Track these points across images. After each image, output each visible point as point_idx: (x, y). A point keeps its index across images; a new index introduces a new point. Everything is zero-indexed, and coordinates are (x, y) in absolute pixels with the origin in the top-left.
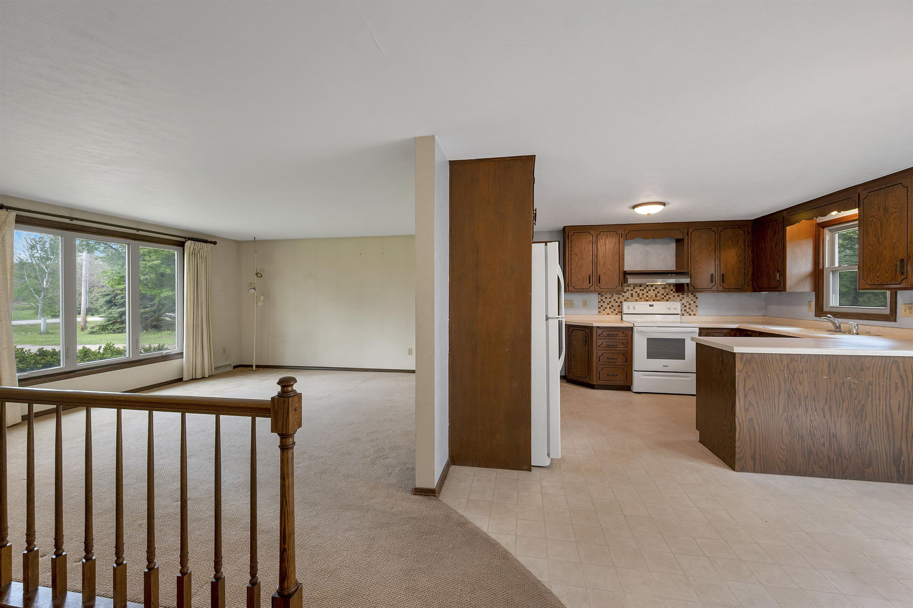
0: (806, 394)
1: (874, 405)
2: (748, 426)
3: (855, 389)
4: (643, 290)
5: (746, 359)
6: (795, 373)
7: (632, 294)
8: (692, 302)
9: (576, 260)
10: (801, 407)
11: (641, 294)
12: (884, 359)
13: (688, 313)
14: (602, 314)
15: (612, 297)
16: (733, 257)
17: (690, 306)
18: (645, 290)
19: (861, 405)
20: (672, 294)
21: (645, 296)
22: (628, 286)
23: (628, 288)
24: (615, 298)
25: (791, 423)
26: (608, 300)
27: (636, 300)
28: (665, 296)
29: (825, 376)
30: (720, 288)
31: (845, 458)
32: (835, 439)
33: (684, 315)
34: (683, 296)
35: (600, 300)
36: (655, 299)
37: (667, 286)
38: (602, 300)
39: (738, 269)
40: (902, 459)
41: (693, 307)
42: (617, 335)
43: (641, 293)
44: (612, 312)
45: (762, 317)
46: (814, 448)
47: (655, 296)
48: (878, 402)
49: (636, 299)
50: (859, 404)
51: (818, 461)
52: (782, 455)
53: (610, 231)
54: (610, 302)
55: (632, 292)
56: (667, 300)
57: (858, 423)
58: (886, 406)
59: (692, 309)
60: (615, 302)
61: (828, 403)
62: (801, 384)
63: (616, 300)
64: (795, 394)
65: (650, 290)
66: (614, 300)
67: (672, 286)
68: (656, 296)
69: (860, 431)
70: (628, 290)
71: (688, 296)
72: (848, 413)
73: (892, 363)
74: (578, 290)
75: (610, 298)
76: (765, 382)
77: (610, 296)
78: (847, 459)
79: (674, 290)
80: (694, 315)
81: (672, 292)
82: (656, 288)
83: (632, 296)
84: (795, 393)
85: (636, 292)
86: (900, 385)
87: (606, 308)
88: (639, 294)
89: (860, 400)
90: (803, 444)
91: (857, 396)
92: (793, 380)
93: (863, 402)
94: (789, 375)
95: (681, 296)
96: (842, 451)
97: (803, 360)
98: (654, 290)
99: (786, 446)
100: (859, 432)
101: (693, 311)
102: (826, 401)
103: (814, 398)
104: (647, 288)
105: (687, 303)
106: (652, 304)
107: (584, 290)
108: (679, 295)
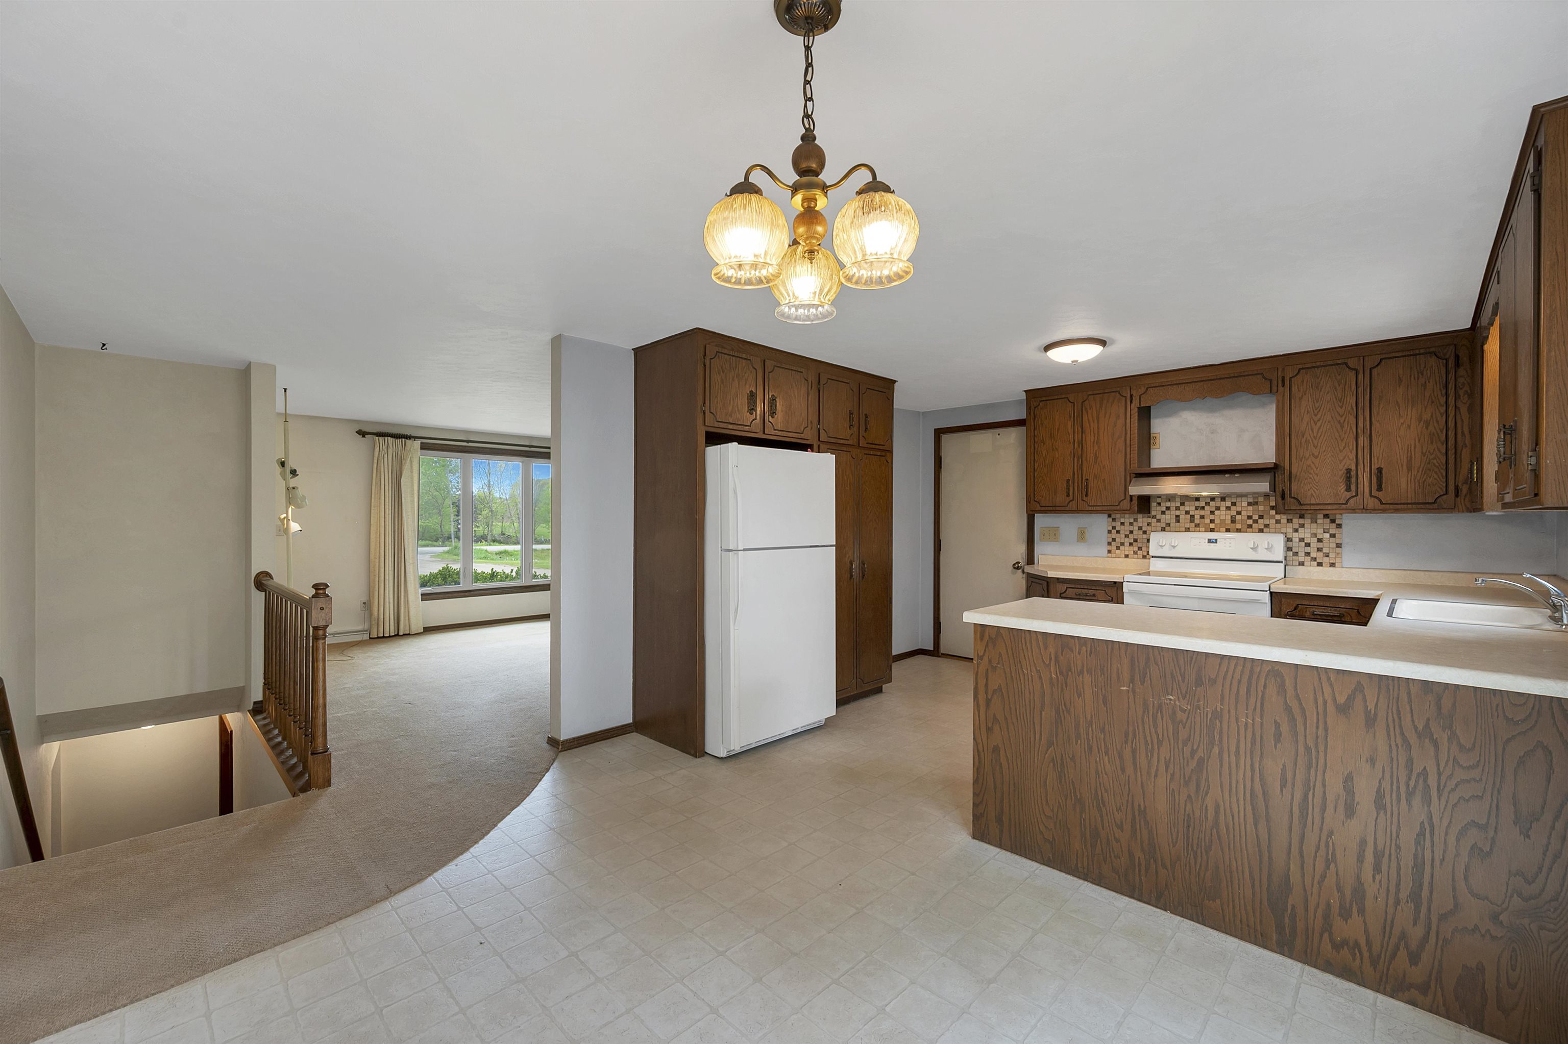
0: (1089, 718)
1: (1226, 766)
2: (992, 760)
3: (1184, 721)
4: (1203, 508)
5: (989, 636)
6: (1070, 673)
7: (1178, 516)
8: (1327, 535)
9: (1043, 453)
10: (1079, 741)
11: (1197, 517)
12: (1248, 665)
13: (1315, 559)
14: (1114, 555)
15: (1134, 523)
16: (1409, 427)
17: (1320, 545)
18: (1207, 508)
19: (1196, 758)
20: (1273, 517)
21: (1208, 521)
22: (1169, 501)
23: (1168, 504)
24: (1140, 525)
25: (1061, 769)
26: (1127, 528)
27: (1187, 530)
28: (1256, 521)
29: (1124, 686)
30: (1371, 503)
31: (1164, 866)
32: (1142, 820)
33: (1302, 565)
34: (1301, 521)
35: (1110, 528)
36: (1232, 526)
37: (1261, 499)
38: (1114, 528)
39: (1423, 454)
40: (1290, 902)
41: (1329, 544)
42: (1094, 595)
43: (1197, 514)
44: (1135, 553)
46: (1103, 827)
47: (1230, 522)
48: (1233, 759)
49: (1188, 526)
50: (1192, 757)
51: (1110, 857)
52: (1046, 827)
53: (1107, 391)
54: (1131, 532)
55: (1178, 513)
56: (1261, 531)
57: (1189, 796)
58: (1253, 770)
59: (1325, 551)
60: (1141, 532)
61: (1130, 743)
62: (1079, 695)
63: (1144, 529)
64: (1069, 714)
65: (1218, 508)
66: (1140, 528)
67: (1272, 498)
68: (1233, 521)
69: (1194, 815)
70: (1168, 508)
71: (1314, 521)
72: (1171, 771)
73: (1267, 675)
74: (1046, 508)
75: (1131, 524)
76: (1019, 683)
77: (1132, 520)
78: (1166, 869)
79: (1278, 508)
80: (1332, 565)
81: (1273, 513)
82: (1234, 504)
83: (1178, 521)
84: (1069, 712)
85: (1187, 513)
86: (1285, 728)
87: (1123, 544)
88: (1193, 517)
89: (1195, 748)
90: (1084, 816)
91: (1189, 739)
92: (1066, 687)
93: (1200, 753)
94: (1059, 675)
95: (1295, 521)
96: (1157, 849)
97: (1084, 648)
98: (1228, 508)
99: (1053, 811)
100: (1192, 815)
101: (1328, 556)
102: (1126, 737)
103: (1104, 728)
104: (1212, 503)
105: (1311, 537)
106: (1216, 538)
107: (1058, 508)
108: (1291, 520)
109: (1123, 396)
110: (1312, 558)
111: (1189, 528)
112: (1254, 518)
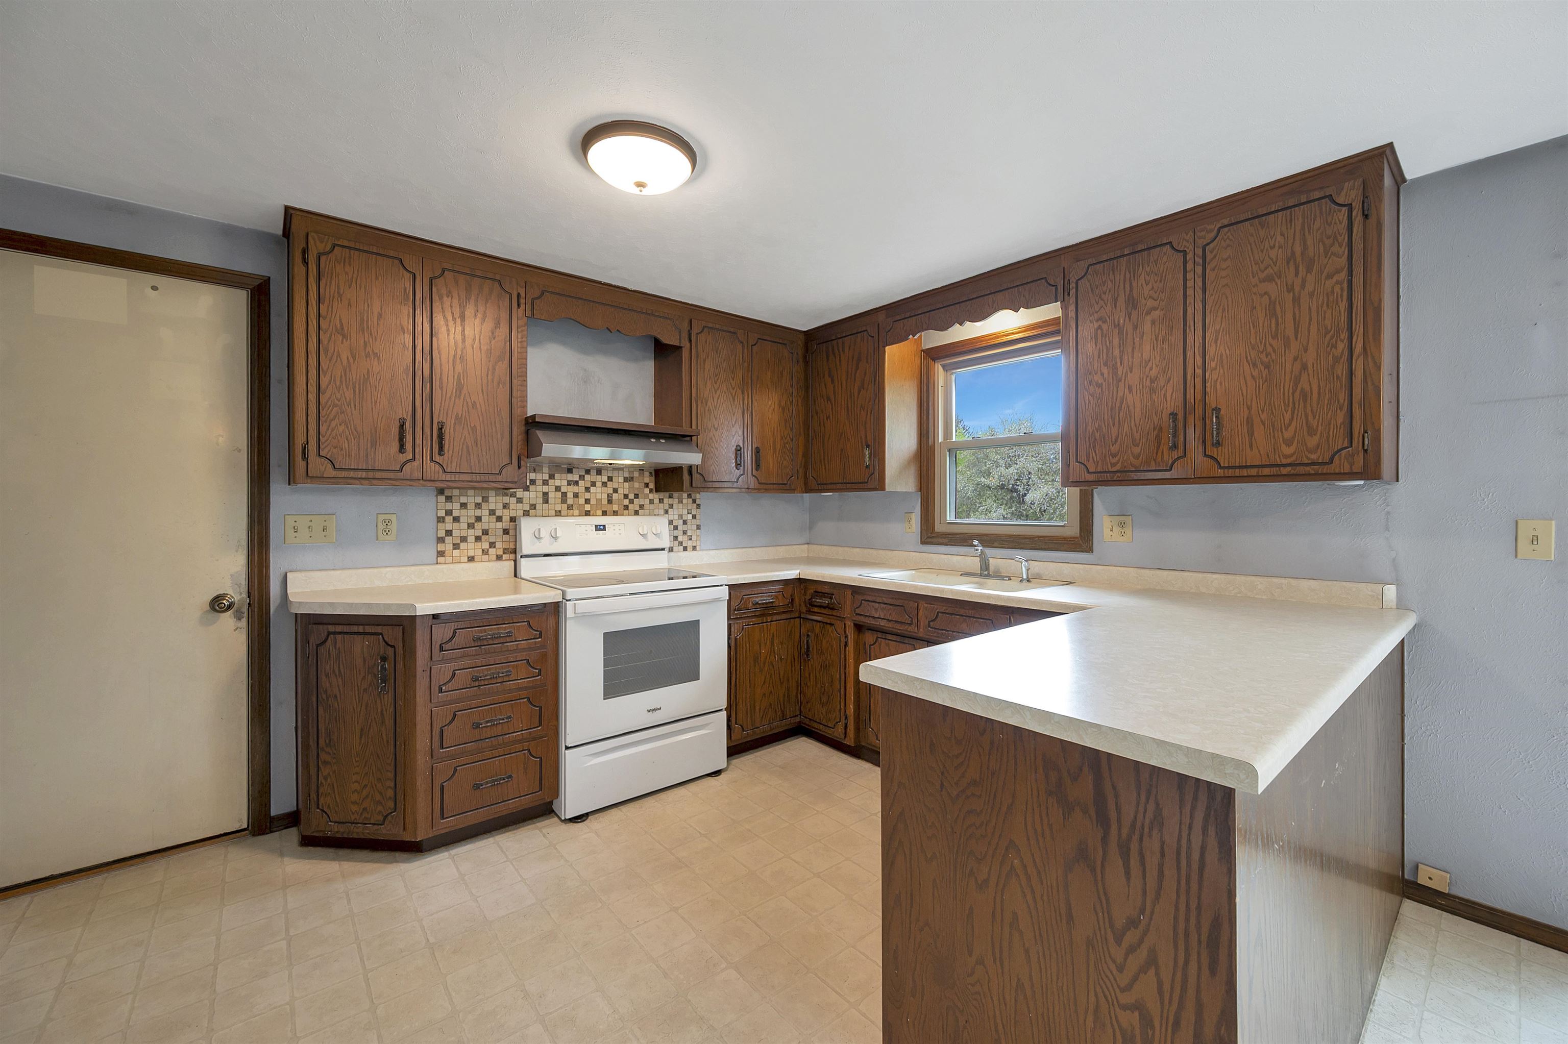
4: (576, 483)
7: (545, 494)
8: (690, 516)
9: (344, 357)
11: (570, 495)
13: (681, 544)
14: (449, 560)
15: (483, 505)
16: (774, 410)
17: (685, 528)
18: (581, 483)
20: (646, 496)
21: (582, 501)
22: (534, 470)
23: (534, 476)
24: (492, 507)
26: (472, 512)
27: (558, 514)
28: (631, 502)
30: (753, 483)
33: (672, 551)
34: (670, 501)
35: (442, 513)
36: (608, 508)
37: (636, 474)
38: (449, 512)
39: (782, 438)
41: (691, 528)
42: (509, 634)
43: (570, 490)
44: (485, 552)
45: (806, 546)
47: (606, 503)
49: (558, 507)
53: (477, 273)
54: (479, 519)
55: (546, 489)
56: (636, 513)
59: (689, 533)
60: (493, 518)
63: (498, 513)
65: (594, 484)
66: (492, 512)
67: (647, 474)
68: (610, 501)
70: (533, 482)
71: (681, 502)
74: (352, 474)
75: (478, 506)
77: (479, 500)
79: (652, 486)
80: (694, 548)
81: (647, 491)
82: (610, 479)
83: (546, 501)
85: (558, 489)
87: (464, 539)
88: (564, 495)
95: (666, 501)
98: (604, 484)
101: (691, 539)
104: (587, 477)
105: (679, 519)
106: (603, 524)
107: (378, 475)
108: (663, 499)
109: (508, 293)
110: (679, 542)
111: (560, 511)
112: (630, 498)
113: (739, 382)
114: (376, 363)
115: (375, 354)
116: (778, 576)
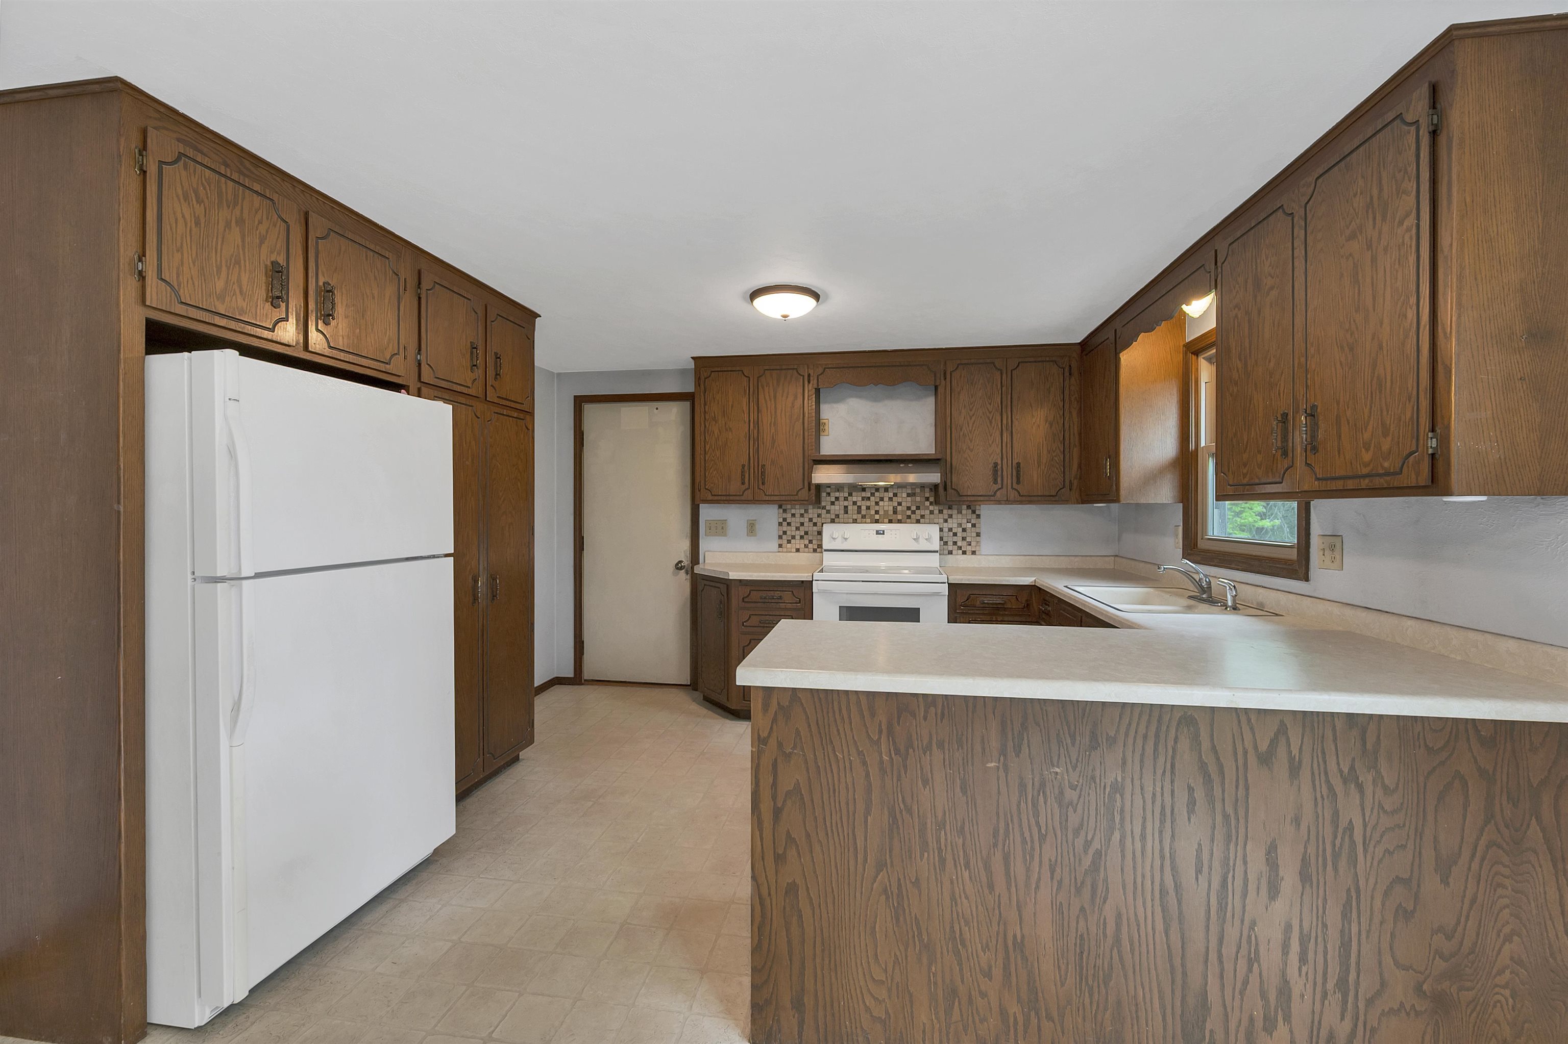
0: (940, 815)
1: (1129, 856)
2: (784, 908)
3: (1075, 802)
4: (869, 499)
5: (779, 704)
6: (911, 751)
7: (846, 507)
8: (969, 525)
10: (926, 854)
11: (864, 508)
12: (1156, 714)
13: (960, 548)
14: (785, 550)
15: (805, 515)
16: (1039, 426)
17: (964, 534)
18: (872, 498)
19: (1091, 852)
20: (927, 508)
21: (873, 512)
22: (838, 491)
23: (837, 494)
24: (811, 516)
25: (898, 903)
26: (798, 519)
27: (855, 521)
28: (914, 512)
29: (992, 762)
30: (1013, 495)
31: (1050, 1018)
32: (1019, 957)
33: (952, 554)
34: (950, 512)
35: (781, 520)
36: (893, 517)
37: (918, 490)
38: (785, 520)
39: (1049, 452)
40: (1209, 1026)
41: (970, 535)
42: (781, 598)
43: (864, 505)
44: (807, 546)
45: (1113, 558)
46: (962, 982)
47: (892, 513)
48: (1138, 845)
49: (855, 517)
50: (1086, 852)
51: (974, 1022)
52: (876, 999)
53: (784, 367)
54: (802, 524)
55: (846, 503)
56: (918, 522)
57: (1082, 909)
58: (1162, 857)
59: (968, 539)
60: (812, 524)
61: (1000, 846)
62: (925, 782)
63: (814, 520)
64: (911, 815)
65: (882, 499)
66: (811, 520)
67: (927, 490)
68: (895, 512)
69: (1088, 934)
70: (837, 498)
71: (960, 512)
72: (1057, 876)
73: (1178, 724)
74: (719, 498)
75: (802, 515)
76: (829, 775)
77: (802, 511)
78: (1053, 1021)
79: (932, 499)
80: (974, 553)
81: (927, 503)
82: (895, 495)
83: (846, 512)
84: (909, 811)
85: (855, 503)
86: (1199, 794)
87: (793, 537)
88: (859, 507)
89: (1089, 839)
90: (933, 969)
91: (1081, 825)
92: (905, 774)
93: (1096, 845)
94: (893, 755)
95: (945, 511)
96: (1040, 995)
97: (932, 709)
98: (891, 499)
99: (886, 971)
100: (1085, 936)
101: (970, 545)
102: (994, 837)
103: (963, 828)
104: (877, 494)
105: (958, 527)
106: (883, 529)
107: (731, 498)
108: (942, 510)
109: (801, 375)
110: (958, 547)
111: (856, 520)
112: (912, 509)
113: (996, 405)
114: (730, 434)
115: (730, 429)
116: (1008, 581)
